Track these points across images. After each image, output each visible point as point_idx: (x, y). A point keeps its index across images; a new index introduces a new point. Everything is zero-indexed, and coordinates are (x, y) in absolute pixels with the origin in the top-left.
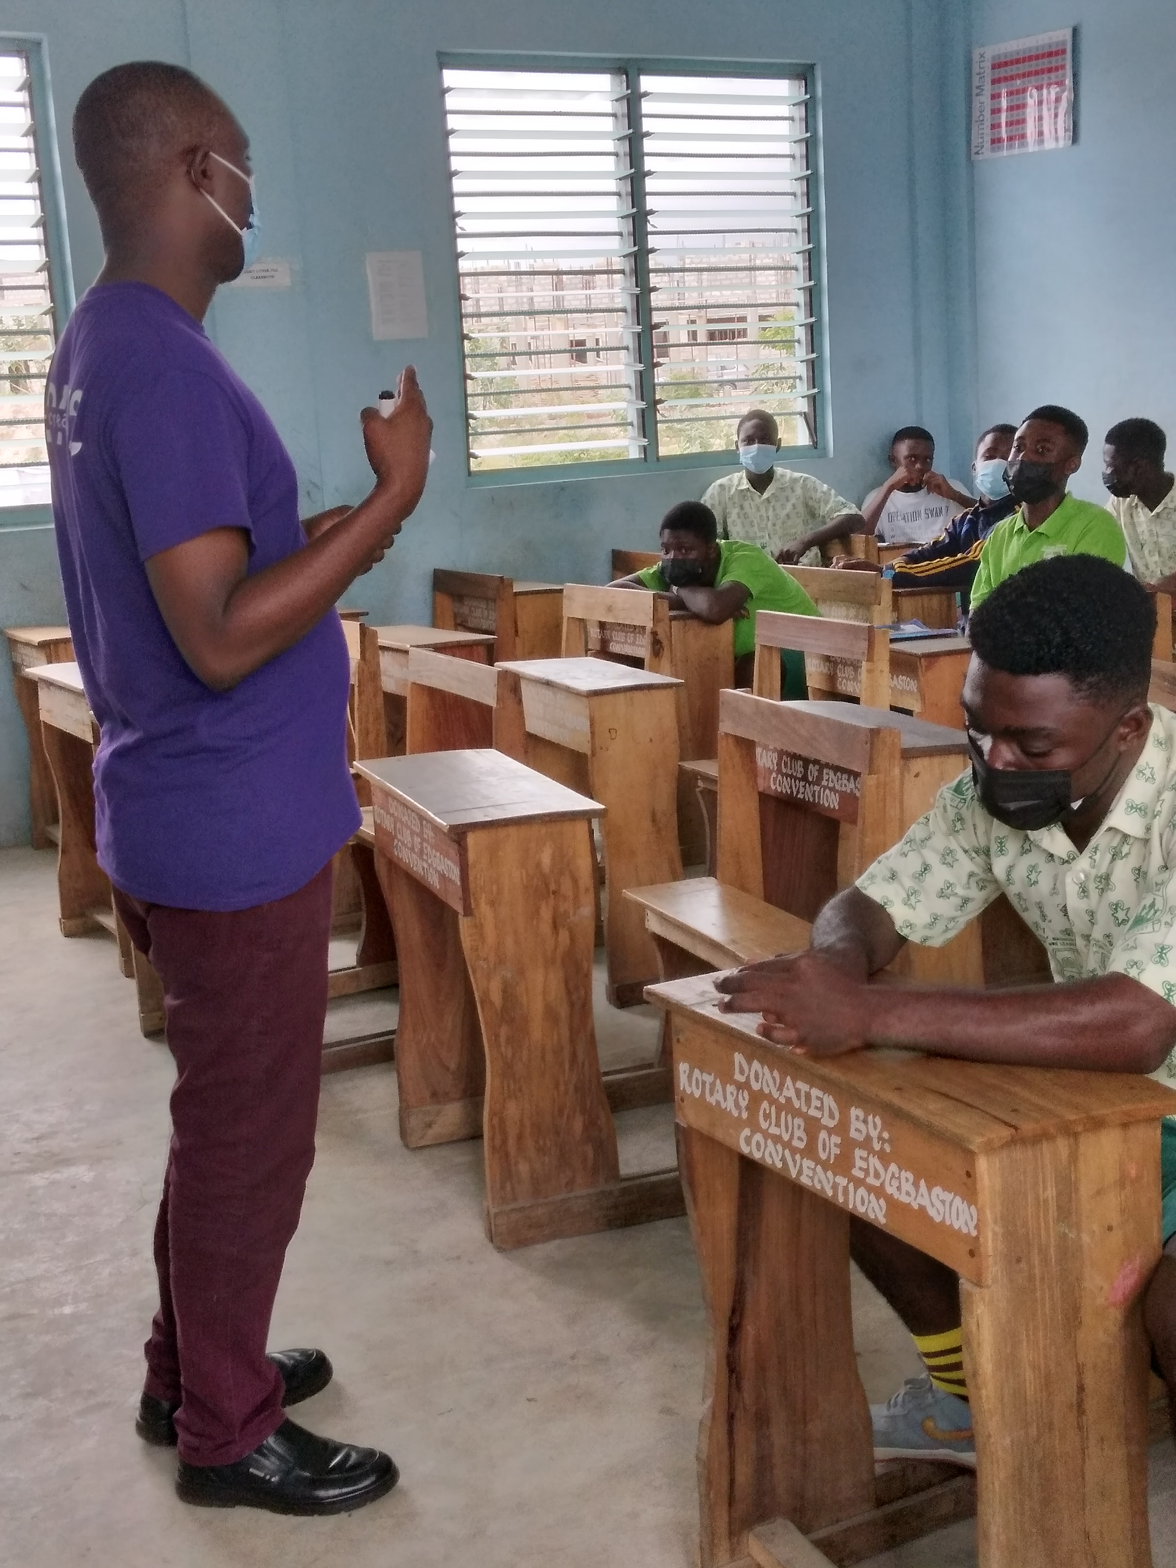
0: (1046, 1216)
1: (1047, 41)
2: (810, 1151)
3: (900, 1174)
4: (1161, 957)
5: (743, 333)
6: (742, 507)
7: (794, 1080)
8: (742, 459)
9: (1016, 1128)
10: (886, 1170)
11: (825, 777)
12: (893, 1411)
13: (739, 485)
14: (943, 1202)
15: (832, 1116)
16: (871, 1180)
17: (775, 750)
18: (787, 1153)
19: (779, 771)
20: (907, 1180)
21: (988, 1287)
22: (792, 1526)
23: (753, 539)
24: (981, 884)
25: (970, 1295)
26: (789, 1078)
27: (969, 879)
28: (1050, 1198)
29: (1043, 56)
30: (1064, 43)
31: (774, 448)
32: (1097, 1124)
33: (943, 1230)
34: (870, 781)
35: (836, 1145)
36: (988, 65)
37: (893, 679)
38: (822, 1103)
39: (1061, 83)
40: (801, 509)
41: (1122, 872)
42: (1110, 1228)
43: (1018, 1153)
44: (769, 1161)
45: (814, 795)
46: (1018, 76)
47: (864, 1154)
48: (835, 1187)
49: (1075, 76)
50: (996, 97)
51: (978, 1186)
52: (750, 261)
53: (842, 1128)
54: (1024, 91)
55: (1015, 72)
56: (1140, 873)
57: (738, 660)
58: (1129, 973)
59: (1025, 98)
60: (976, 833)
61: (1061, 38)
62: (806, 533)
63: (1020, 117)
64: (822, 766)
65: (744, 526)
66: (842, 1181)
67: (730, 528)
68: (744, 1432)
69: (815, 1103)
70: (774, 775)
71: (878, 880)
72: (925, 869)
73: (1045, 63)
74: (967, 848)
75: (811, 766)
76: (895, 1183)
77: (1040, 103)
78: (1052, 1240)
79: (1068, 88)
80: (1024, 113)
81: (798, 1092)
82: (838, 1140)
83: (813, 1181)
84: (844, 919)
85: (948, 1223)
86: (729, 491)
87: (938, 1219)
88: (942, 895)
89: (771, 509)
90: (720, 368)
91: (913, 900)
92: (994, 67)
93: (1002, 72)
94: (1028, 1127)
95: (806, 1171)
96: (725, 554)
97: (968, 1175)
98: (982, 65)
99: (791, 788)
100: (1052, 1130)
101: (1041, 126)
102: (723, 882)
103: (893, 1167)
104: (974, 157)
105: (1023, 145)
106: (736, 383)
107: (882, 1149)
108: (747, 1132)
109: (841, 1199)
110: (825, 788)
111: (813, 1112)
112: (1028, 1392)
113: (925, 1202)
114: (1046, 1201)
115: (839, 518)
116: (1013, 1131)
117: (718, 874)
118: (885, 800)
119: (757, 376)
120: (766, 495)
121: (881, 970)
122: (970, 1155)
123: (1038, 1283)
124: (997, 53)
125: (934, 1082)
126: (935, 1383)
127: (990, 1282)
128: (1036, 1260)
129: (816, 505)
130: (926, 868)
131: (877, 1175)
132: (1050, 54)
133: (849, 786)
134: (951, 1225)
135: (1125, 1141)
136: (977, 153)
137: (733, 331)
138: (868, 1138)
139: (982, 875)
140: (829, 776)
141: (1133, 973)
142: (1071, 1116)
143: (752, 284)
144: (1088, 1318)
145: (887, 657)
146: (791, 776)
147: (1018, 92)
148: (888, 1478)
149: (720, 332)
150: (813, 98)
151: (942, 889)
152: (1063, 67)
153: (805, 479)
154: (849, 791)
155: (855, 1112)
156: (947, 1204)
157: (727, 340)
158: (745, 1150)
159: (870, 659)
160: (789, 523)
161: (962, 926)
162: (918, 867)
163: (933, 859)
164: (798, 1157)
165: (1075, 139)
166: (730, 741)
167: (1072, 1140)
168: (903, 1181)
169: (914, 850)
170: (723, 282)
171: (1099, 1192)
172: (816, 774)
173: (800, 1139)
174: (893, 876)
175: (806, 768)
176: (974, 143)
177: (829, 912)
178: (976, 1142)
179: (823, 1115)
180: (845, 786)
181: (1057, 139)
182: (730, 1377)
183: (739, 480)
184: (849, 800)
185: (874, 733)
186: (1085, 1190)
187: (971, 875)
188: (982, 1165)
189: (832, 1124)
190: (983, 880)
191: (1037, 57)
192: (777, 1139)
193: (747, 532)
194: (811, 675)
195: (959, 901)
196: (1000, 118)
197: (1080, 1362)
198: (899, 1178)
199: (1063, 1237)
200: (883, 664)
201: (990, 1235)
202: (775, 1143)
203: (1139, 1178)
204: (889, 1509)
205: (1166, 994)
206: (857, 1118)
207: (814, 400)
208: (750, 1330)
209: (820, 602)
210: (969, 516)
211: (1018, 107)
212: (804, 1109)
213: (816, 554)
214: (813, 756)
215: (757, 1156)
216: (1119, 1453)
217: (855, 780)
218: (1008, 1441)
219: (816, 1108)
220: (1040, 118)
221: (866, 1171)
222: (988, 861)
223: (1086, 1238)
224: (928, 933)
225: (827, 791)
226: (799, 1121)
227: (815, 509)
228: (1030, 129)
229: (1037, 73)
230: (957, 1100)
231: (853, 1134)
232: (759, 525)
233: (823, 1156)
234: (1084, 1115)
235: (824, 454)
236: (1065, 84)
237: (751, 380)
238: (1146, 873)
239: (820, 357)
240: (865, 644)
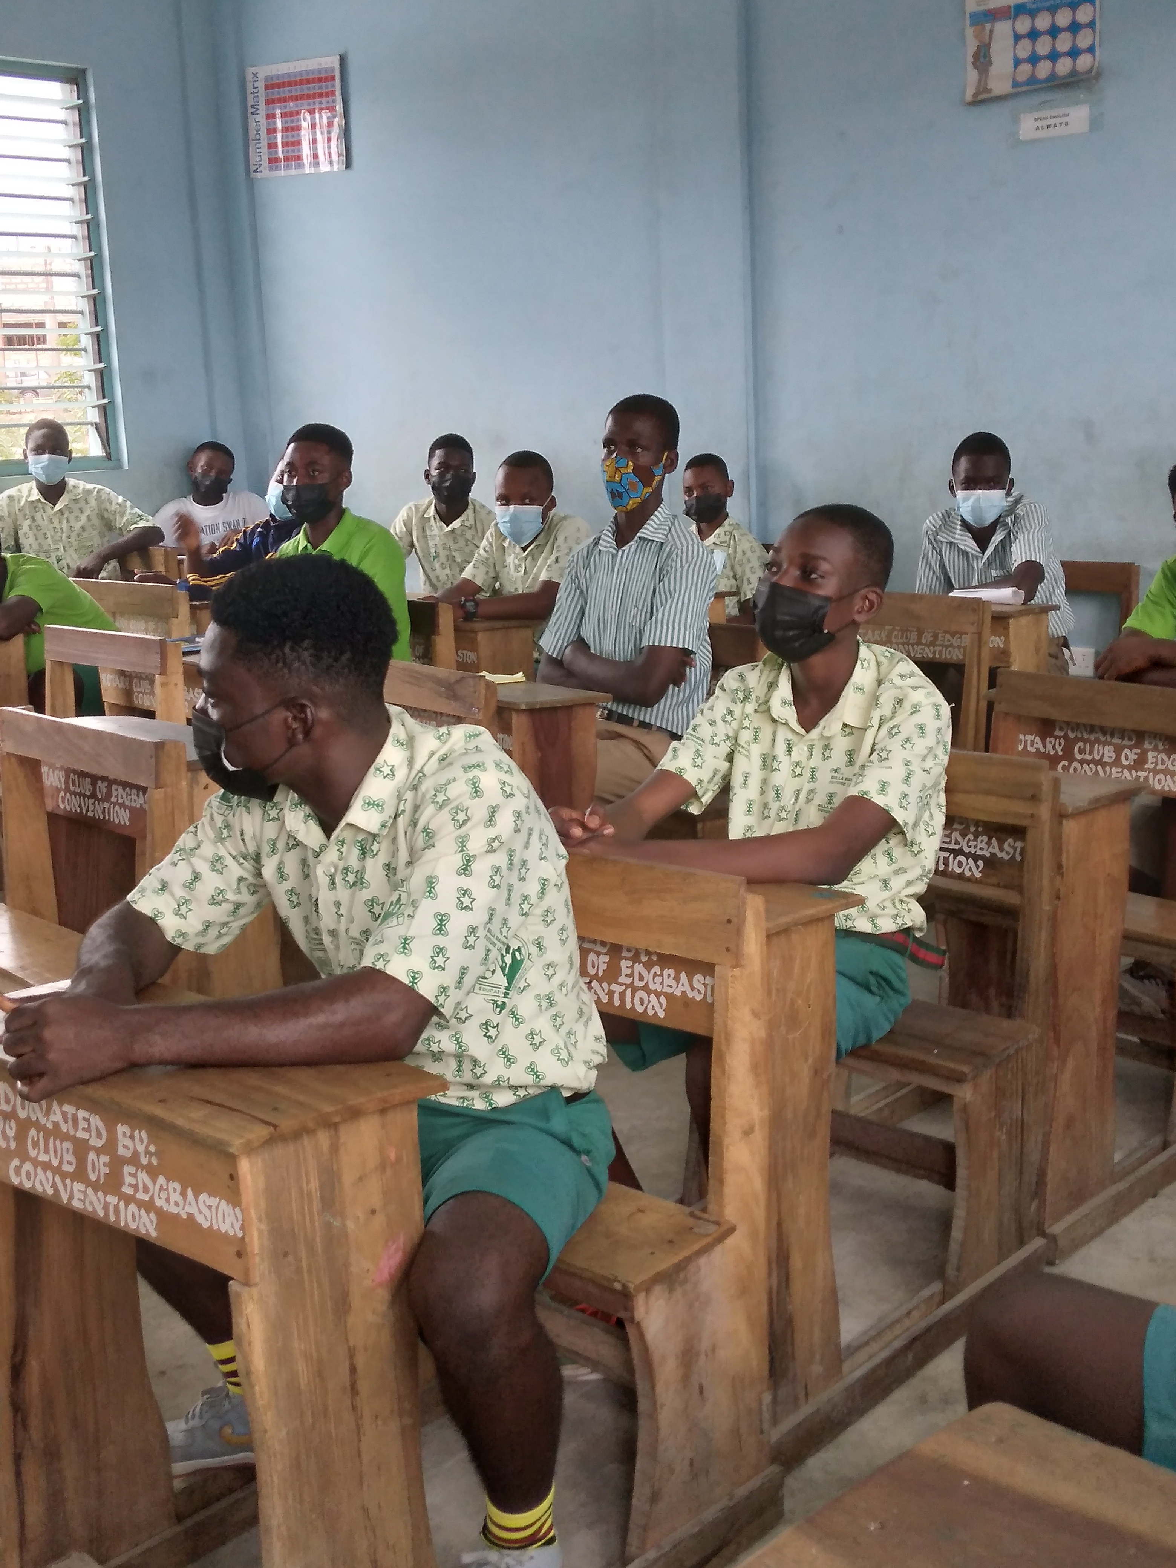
0: (310, 1208)
1: (316, 67)
2: (80, 1175)
3: (167, 1185)
4: (404, 948)
5: (42, 339)
6: (33, 519)
7: (60, 1104)
8: (32, 469)
9: (275, 1126)
10: (155, 1184)
11: (114, 793)
12: (191, 1423)
13: (29, 496)
14: (210, 1207)
15: (99, 1135)
16: (141, 1196)
17: (62, 768)
18: (58, 1179)
19: (67, 790)
20: (175, 1190)
21: (256, 1285)
22: (87, 1558)
23: (47, 552)
24: (252, 889)
25: (239, 1295)
26: (55, 1102)
27: (239, 884)
28: (314, 1190)
29: (313, 81)
30: (333, 69)
31: (67, 459)
32: (354, 1114)
33: (211, 1234)
34: (157, 794)
35: (104, 1165)
36: (261, 85)
37: (188, 691)
38: (89, 1125)
39: (332, 109)
40: (96, 521)
41: (374, 869)
42: (373, 1212)
43: (280, 1151)
44: (39, 1189)
45: (103, 813)
46: (292, 99)
47: (132, 1170)
48: (106, 1207)
49: (345, 103)
50: (271, 117)
51: (242, 1187)
52: (46, 265)
53: (110, 1147)
54: (298, 113)
55: (287, 95)
56: (390, 868)
57: (31, 678)
58: (376, 966)
59: (299, 120)
60: (243, 840)
61: (329, 65)
62: (102, 546)
63: (295, 139)
64: (111, 783)
65: (36, 539)
66: (112, 1200)
67: (22, 540)
68: (32, 1471)
69: (83, 1124)
70: (62, 793)
71: (148, 893)
72: (196, 878)
73: (315, 88)
74: (234, 854)
75: (99, 782)
76: (164, 1195)
77: (313, 126)
78: (318, 1229)
79: (338, 114)
80: (299, 135)
81: (64, 1115)
82: (105, 1159)
83: (84, 1204)
84: (109, 937)
85: (216, 1227)
86: (19, 502)
87: (206, 1225)
88: (213, 902)
89: (65, 521)
90: (19, 375)
91: (184, 909)
92: (267, 87)
93: (276, 93)
94: (287, 1124)
95: (77, 1195)
96: (11, 568)
97: (232, 1177)
98: (256, 84)
99: (80, 806)
100: (311, 1125)
101: (315, 149)
102: (13, 907)
103: (161, 1180)
104: (253, 175)
105: (301, 166)
106: (38, 391)
107: (150, 1163)
108: (16, 1162)
109: (112, 1218)
110: (115, 804)
111: (81, 1134)
112: (301, 1381)
113: (193, 1210)
114: (309, 1194)
115: (136, 531)
116: (272, 1129)
117: (8, 899)
118: (173, 813)
119: (58, 384)
120: (58, 506)
121: (153, 983)
122: (232, 1159)
123: (306, 1275)
124: (269, 74)
125: (198, 1090)
126: (230, 1386)
127: (257, 1280)
128: (303, 1254)
129: (112, 518)
130: (197, 876)
131: (146, 1190)
132: (320, 80)
133: (138, 801)
134: (219, 1230)
135: (383, 1126)
136: (255, 171)
137: (32, 337)
138: (136, 1154)
139: (251, 880)
140: (118, 792)
141: (379, 965)
142: (328, 1108)
143: (49, 289)
144: (356, 1301)
145: (181, 670)
146: (80, 794)
147: (291, 114)
148: (189, 1491)
149: (18, 337)
150: (86, 102)
151: (213, 896)
152: (333, 93)
153: (99, 491)
154: (138, 806)
155: (122, 1129)
156: (214, 1209)
157: (27, 346)
158: (15, 1180)
159: (163, 673)
160: (85, 535)
161: (237, 932)
162: (189, 876)
163: (203, 867)
164: (68, 1181)
165: (348, 165)
166: (13, 760)
167: (332, 1132)
168: (171, 1190)
169: (183, 859)
170: (19, 286)
171: (361, 1179)
172: (105, 790)
173: (69, 1163)
174: (164, 887)
175: (94, 784)
176: (252, 162)
177: (97, 931)
178: (236, 1144)
179: (90, 1136)
180: (135, 801)
181: (331, 163)
182: (15, 1416)
183: (29, 491)
184: (138, 815)
185: (159, 747)
186: (348, 1178)
187: (241, 880)
188: (245, 1166)
189: (99, 1143)
190: (255, 885)
191: (308, 82)
192: (47, 1166)
193: (40, 544)
194: (106, 690)
195: (231, 907)
196: (276, 138)
197: (352, 1345)
198: (167, 1189)
199: (328, 1226)
200: (178, 678)
201: (255, 1234)
202: (45, 1171)
203: (399, 1159)
204: (189, 1523)
205: (410, 982)
206: (124, 1134)
207: (104, 410)
208: (34, 1365)
209: (118, 615)
210: (259, 529)
211: (292, 129)
212: (72, 1132)
213: (115, 567)
214: (100, 772)
215: (28, 1185)
216: (394, 1426)
217: (144, 794)
218: (284, 1432)
219: (83, 1129)
220: (314, 141)
221: (135, 1187)
222: (258, 866)
223: (350, 1225)
224: (201, 940)
225: (117, 808)
226: (67, 1145)
227: (111, 521)
228: (306, 150)
229: (309, 97)
230: (219, 1105)
231: (121, 1151)
232: (52, 537)
233: (93, 1178)
234: (340, 1107)
235: (119, 466)
236: (335, 110)
237: (54, 387)
238: (395, 869)
239: (109, 367)
240: (157, 659)
